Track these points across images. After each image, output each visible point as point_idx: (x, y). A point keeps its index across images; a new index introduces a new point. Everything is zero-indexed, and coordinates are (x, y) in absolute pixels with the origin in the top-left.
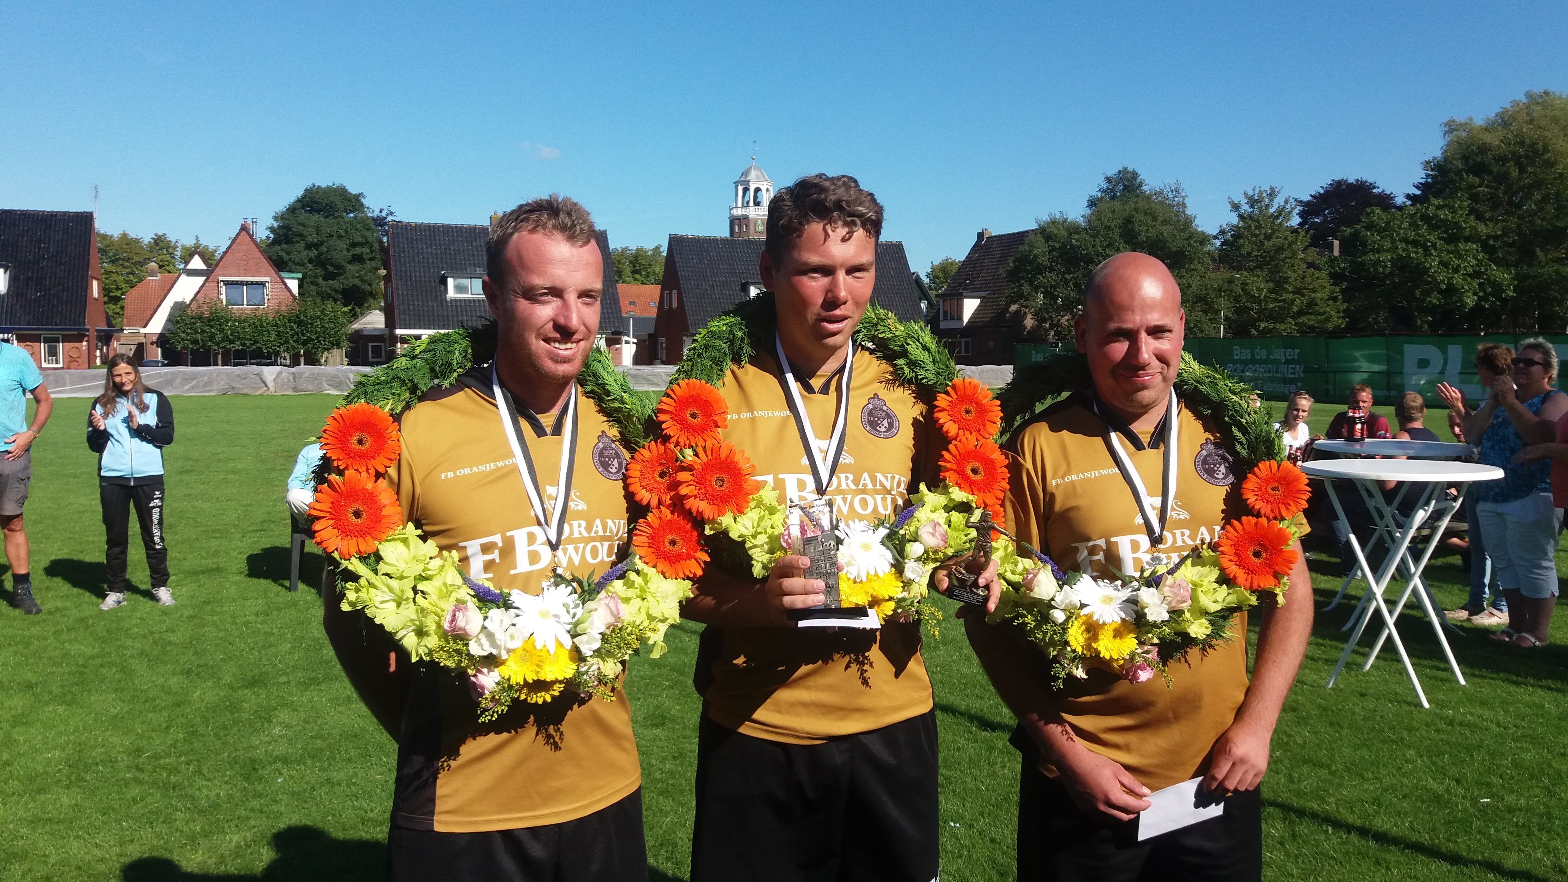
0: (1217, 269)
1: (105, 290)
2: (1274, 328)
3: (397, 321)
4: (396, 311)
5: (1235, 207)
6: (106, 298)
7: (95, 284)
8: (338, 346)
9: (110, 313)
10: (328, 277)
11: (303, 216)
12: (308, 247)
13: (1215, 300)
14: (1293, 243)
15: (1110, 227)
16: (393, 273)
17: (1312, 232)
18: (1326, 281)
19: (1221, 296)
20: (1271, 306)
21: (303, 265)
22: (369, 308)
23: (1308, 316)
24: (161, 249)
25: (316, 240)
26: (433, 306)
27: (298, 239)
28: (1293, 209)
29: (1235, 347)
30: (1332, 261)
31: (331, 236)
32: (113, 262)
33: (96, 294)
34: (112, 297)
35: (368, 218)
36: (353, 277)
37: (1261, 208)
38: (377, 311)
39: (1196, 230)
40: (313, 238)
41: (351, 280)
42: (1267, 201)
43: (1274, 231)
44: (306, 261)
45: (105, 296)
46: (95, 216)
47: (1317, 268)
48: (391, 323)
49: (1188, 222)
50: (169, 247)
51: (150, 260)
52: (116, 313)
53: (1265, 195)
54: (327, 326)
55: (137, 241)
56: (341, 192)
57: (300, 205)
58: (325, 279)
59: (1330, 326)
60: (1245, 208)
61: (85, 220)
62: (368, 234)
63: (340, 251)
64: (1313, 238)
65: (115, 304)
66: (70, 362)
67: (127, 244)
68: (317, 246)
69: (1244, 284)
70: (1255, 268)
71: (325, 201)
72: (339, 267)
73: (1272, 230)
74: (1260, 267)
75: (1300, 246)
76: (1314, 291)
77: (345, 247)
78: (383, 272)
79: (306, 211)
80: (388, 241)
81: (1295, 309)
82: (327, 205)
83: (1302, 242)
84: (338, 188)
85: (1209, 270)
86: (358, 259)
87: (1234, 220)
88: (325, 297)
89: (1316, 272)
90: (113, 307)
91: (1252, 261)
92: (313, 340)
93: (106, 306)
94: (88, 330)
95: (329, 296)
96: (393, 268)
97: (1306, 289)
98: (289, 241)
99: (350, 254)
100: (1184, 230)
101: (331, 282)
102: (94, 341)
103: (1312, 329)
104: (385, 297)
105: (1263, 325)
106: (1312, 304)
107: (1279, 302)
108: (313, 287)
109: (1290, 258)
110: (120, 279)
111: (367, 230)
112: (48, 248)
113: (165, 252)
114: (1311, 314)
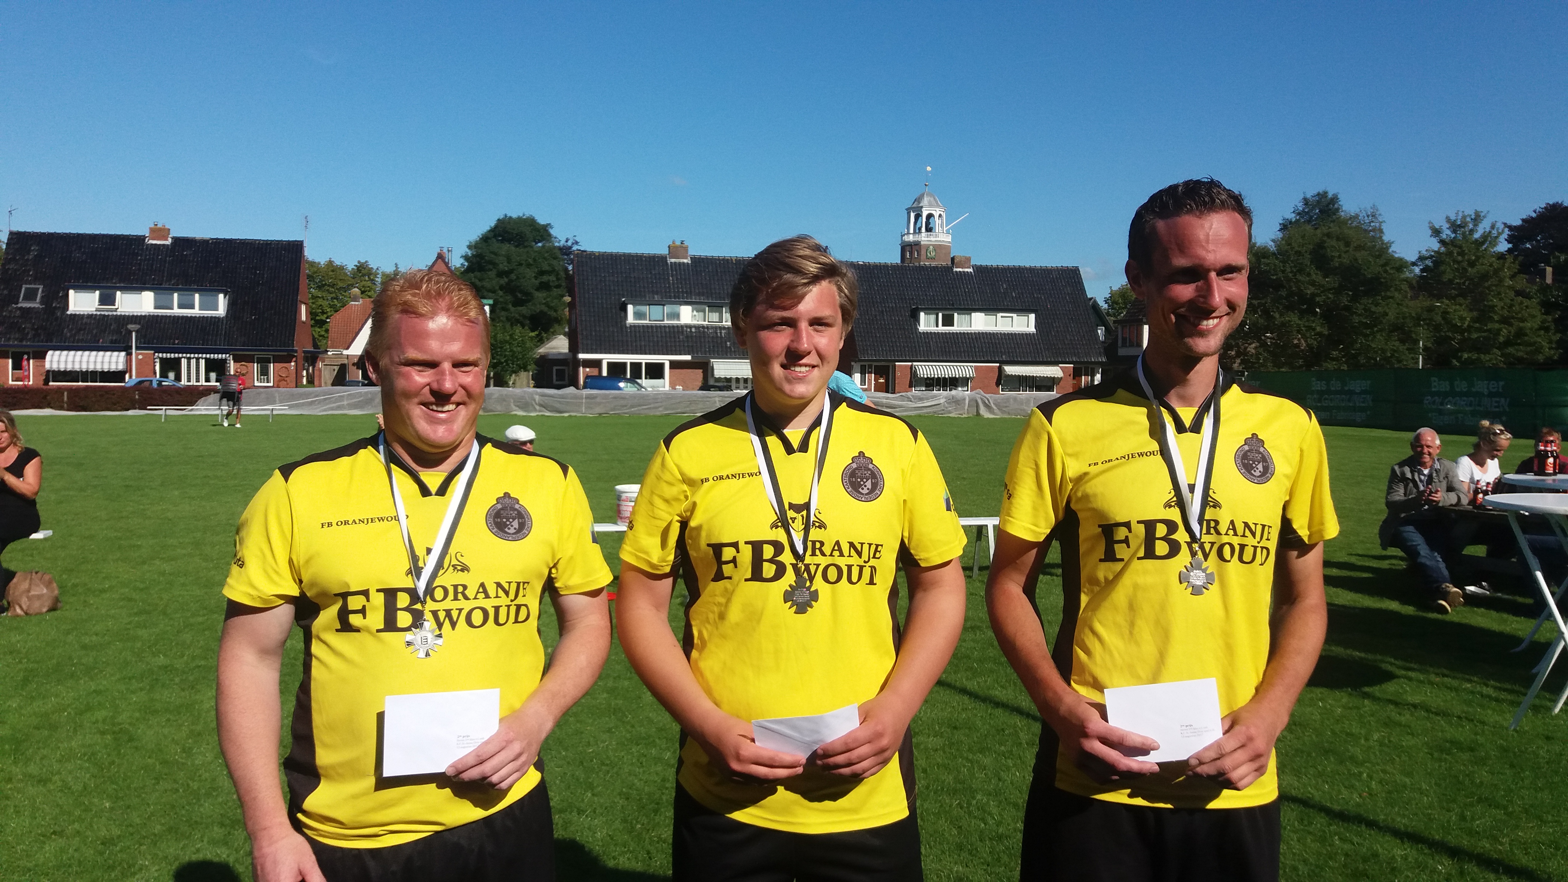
0: (1415, 297)
1: (311, 314)
2: (1478, 359)
3: (580, 345)
4: (580, 337)
5: (1436, 232)
6: (313, 322)
7: (303, 308)
8: (526, 370)
9: (316, 336)
10: (518, 303)
11: (495, 245)
12: (500, 274)
13: (1413, 329)
14: (1501, 269)
15: (1300, 252)
16: (577, 299)
17: (1521, 258)
18: (1536, 311)
19: (1420, 325)
20: (1475, 336)
21: (494, 292)
22: (555, 333)
23: (1516, 347)
24: (364, 275)
25: (506, 269)
26: (613, 331)
27: (491, 267)
28: (1499, 234)
29: (1433, 379)
30: (1544, 289)
31: (521, 264)
32: (320, 287)
33: (304, 318)
34: (318, 320)
35: (555, 247)
36: (540, 304)
37: (1464, 234)
38: (562, 336)
39: (1393, 256)
40: (504, 266)
41: (538, 306)
42: (1471, 226)
43: (1478, 258)
44: (497, 288)
45: (312, 319)
46: (305, 244)
47: (1528, 296)
48: (574, 348)
49: (1385, 247)
50: (371, 274)
51: (352, 286)
52: (320, 336)
53: (1468, 219)
54: (515, 349)
55: (342, 268)
56: (531, 222)
57: (492, 234)
58: (514, 305)
59: (1541, 358)
60: (1447, 234)
61: (296, 248)
62: (555, 262)
63: (529, 278)
64: (1521, 265)
65: (321, 327)
66: (280, 381)
67: (333, 271)
68: (507, 273)
69: (1445, 313)
70: (1457, 296)
71: (515, 232)
72: (527, 293)
73: (1476, 256)
74: (1463, 294)
75: (1507, 272)
76: (1523, 320)
77: (534, 275)
78: (568, 299)
79: (498, 240)
80: (573, 269)
81: (1501, 339)
82: (517, 235)
83: (1509, 268)
84: (528, 219)
85: (1406, 297)
86: (545, 287)
87: (1435, 245)
88: (513, 322)
89: (1524, 300)
90: (319, 330)
91: (1454, 289)
92: (502, 363)
93: (313, 329)
94: (296, 351)
95: (518, 321)
96: (577, 295)
97: (1513, 318)
98: (481, 269)
99: (537, 282)
100: (1379, 256)
101: (520, 308)
102: (300, 361)
103: (1520, 360)
104: (569, 322)
105: (1466, 356)
106: (1520, 333)
107: (1485, 331)
108: (503, 313)
109: (1496, 286)
110: (325, 303)
111: (555, 258)
112: (263, 274)
113: (367, 278)
114: (1519, 344)
